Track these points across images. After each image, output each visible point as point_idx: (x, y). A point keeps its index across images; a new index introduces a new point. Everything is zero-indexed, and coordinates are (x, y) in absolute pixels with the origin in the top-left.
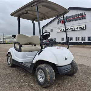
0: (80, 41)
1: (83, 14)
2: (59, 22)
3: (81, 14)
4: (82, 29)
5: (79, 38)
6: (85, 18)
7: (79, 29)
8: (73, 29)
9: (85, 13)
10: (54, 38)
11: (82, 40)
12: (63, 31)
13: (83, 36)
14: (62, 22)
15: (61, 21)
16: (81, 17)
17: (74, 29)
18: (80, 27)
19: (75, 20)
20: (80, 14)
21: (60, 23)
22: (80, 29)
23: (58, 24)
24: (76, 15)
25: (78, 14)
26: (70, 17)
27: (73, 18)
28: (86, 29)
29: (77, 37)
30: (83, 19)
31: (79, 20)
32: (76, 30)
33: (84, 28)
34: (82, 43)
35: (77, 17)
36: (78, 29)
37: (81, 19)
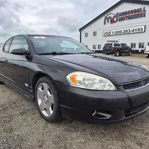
0: (137, 48)
1: (142, 10)
3: (139, 10)
4: (140, 31)
5: (135, 44)
6: (144, 16)
8: (126, 31)
10: (99, 45)
11: (140, 47)
12: (112, 34)
13: (142, 42)
14: (111, 21)
16: (139, 14)
17: (128, 31)
18: (137, 28)
19: (130, 18)
20: (138, 9)
21: (108, 22)
22: (137, 32)
23: (105, 24)
24: (132, 12)
25: (135, 10)
26: (123, 14)
27: (128, 15)
29: (132, 42)
31: (136, 18)
32: (131, 32)
33: (143, 31)
34: (140, 51)
36: (135, 32)
37: (138, 17)
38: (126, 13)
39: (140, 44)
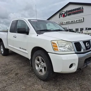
1: (81, 8)
6: (83, 12)
8: (73, 21)
12: (64, 23)
13: (82, 28)
18: (79, 19)
19: (74, 13)
20: (79, 8)
25: (77, 9)
26: (70, 11)
28: (83, 21)
30: (81, 13)
31: (78, 13)
32: (75, 22)
35: (76, 11)
36: (77, 22)
37: (79, 13)
38: (72, 11)
39: (81, 29)
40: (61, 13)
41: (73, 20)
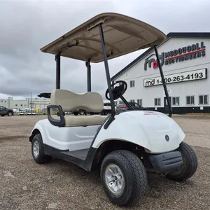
0: (197, 104)
1: (200, 46)
2: (148, 65)
3: (195, 47)
4: (199, 78)
5: (193, 98)
6: (204, 55)
7: (191, 77)
8: (178, 78)
9: (202, 43)
10: (138, 100)
11: (201, 102)
12: (156, 83)
13: (203, 94)
14: (155, 65)
15: (152, 64)
16: (195, 53)
17: (181, 78)
18: (194, 73)
19: (182, 59)
20: (193, 46)
21: (150, 66)
22: (194, 78)
23: (146, 69)
24: (184, 49)
25: (189, 47)
26: (171, 53)
27: (178, 55)
28: (206, 77)
29: (188, 95)
30: (199, 56)
31: (191, 58)
32: (184, 80)
33: (204, 77)
34: (202, 108)
35: (187, 52)
36: (191, 79)
37: (195, 57)
38: (175, 52)
40: (149, 59)
41: (180, 75)
